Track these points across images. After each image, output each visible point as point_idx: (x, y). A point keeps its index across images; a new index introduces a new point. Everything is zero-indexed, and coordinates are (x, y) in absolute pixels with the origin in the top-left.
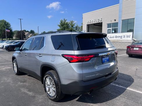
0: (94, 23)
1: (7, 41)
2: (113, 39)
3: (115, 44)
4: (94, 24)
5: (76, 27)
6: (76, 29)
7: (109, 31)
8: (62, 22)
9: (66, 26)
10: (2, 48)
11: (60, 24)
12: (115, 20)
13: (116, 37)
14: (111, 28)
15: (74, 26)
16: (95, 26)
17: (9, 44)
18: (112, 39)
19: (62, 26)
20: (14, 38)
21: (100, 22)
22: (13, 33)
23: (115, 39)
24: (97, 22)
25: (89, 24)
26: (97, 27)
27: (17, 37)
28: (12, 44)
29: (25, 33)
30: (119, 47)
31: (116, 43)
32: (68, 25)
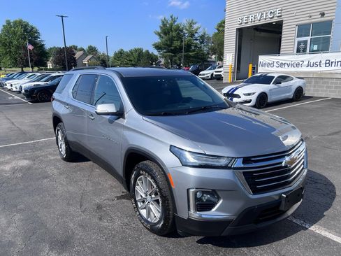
0: (257, 23)
1: (30, 74)
2: (318, 69)
3: (325, 83)
4: (257, 28)
5: (202, 37)
6: (201, 43)
7: (302, 45)
8: (164, 25)
9: (174, 34)
10: (20, 92)
11: (160, 31)
12: (323, 15)
13: (328, 63)
14: (308, 38)
15: (196, 35)
16: (257, 33)
17: (33, 84)
18: (314, 69)
19: (165, 34)
20: (50, 65)
21: (276, 19)
22: (47, 53)
23: (323, 68)
24: (269, 21)
25: (243, 26)
26: (263, 34)
27: (55, 63)
28: (42, 83)
29: (74, 54)
30: (335, 92)
31: (326, 80)
32: (182, 31)
